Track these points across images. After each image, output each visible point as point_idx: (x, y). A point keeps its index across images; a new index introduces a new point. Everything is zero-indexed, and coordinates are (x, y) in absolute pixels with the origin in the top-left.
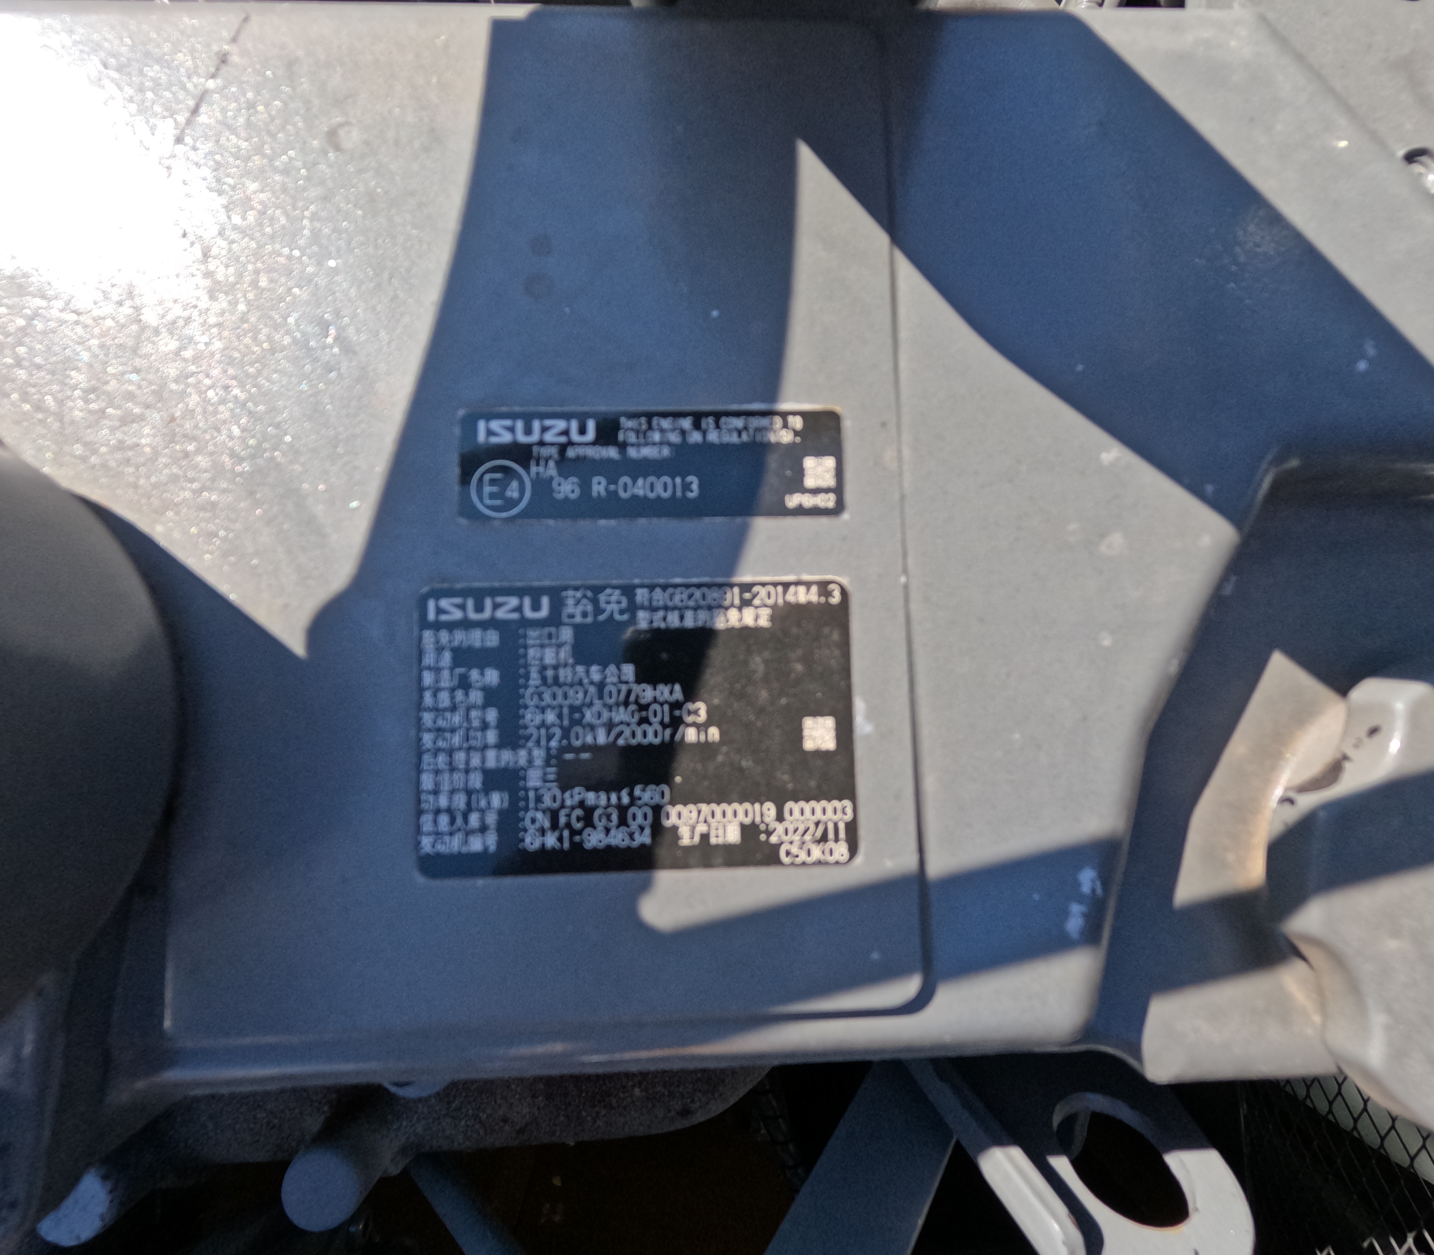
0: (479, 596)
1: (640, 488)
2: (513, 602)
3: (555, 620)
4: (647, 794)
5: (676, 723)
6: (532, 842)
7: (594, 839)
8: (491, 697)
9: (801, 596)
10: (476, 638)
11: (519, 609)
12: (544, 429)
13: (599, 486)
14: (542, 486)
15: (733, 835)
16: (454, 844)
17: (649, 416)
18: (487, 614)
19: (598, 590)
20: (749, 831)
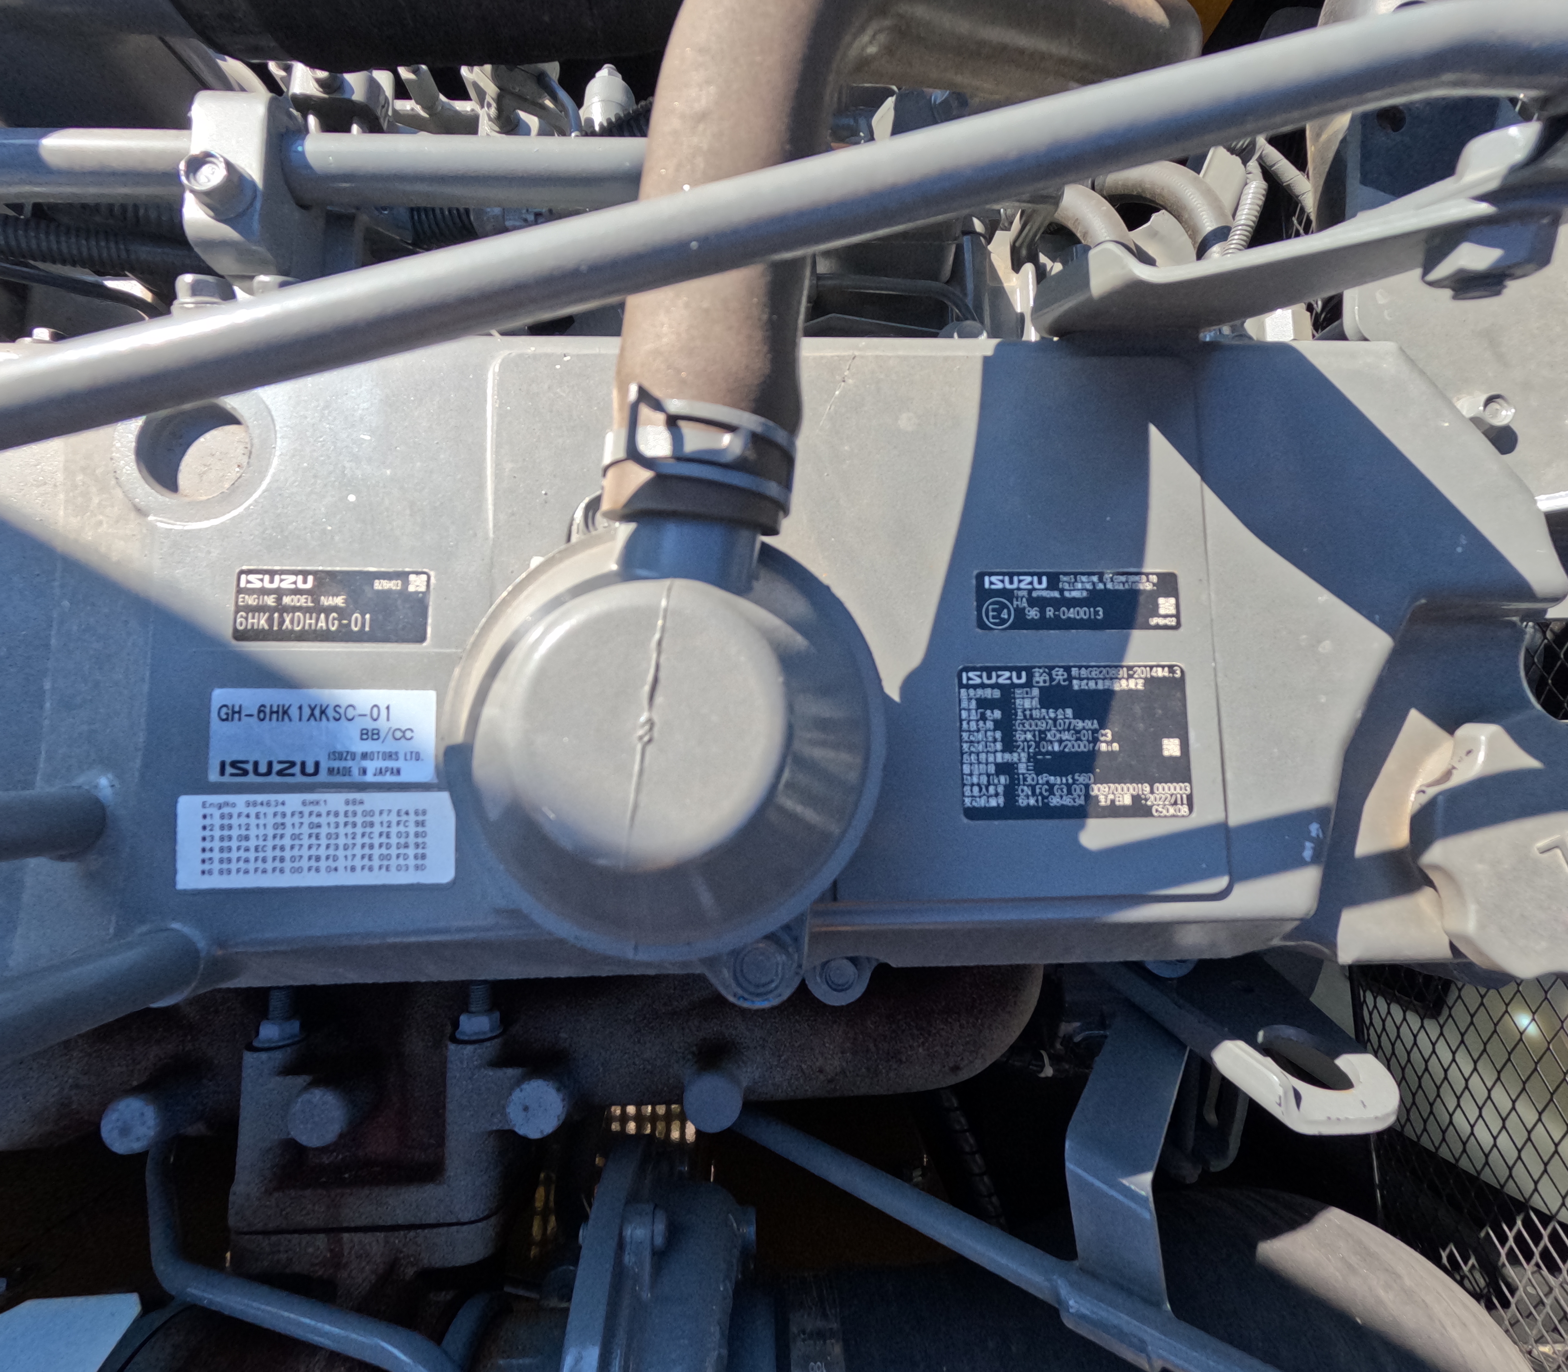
0: (989, 670)
1: (1072, 613)
2: (1007, 674)
3: (1029, 684)
4: (1081, 778)
5: (1095, 741)
6: (1022, 802)
7: (1055, 801)
8: (997, 725)
9: (1160, 673)
10: (988, 693)
11: (1010, 678)
12: (1020, 581)
13: (1050, 612)
14: (1020, 612)
15: (1127, 801)
16: (982, 802)
17: (1075, 574)
18: (993, 681)
19: (1051, 668)
20: (1136, 798)
